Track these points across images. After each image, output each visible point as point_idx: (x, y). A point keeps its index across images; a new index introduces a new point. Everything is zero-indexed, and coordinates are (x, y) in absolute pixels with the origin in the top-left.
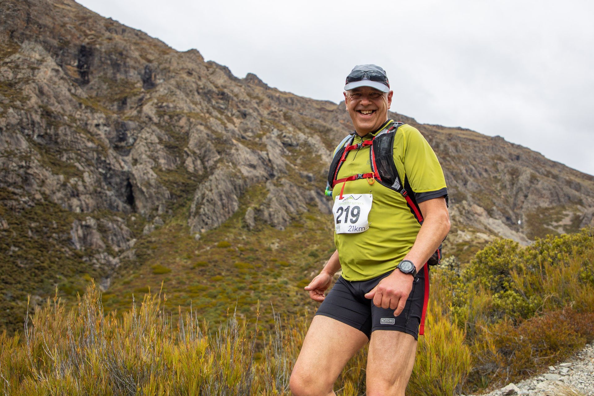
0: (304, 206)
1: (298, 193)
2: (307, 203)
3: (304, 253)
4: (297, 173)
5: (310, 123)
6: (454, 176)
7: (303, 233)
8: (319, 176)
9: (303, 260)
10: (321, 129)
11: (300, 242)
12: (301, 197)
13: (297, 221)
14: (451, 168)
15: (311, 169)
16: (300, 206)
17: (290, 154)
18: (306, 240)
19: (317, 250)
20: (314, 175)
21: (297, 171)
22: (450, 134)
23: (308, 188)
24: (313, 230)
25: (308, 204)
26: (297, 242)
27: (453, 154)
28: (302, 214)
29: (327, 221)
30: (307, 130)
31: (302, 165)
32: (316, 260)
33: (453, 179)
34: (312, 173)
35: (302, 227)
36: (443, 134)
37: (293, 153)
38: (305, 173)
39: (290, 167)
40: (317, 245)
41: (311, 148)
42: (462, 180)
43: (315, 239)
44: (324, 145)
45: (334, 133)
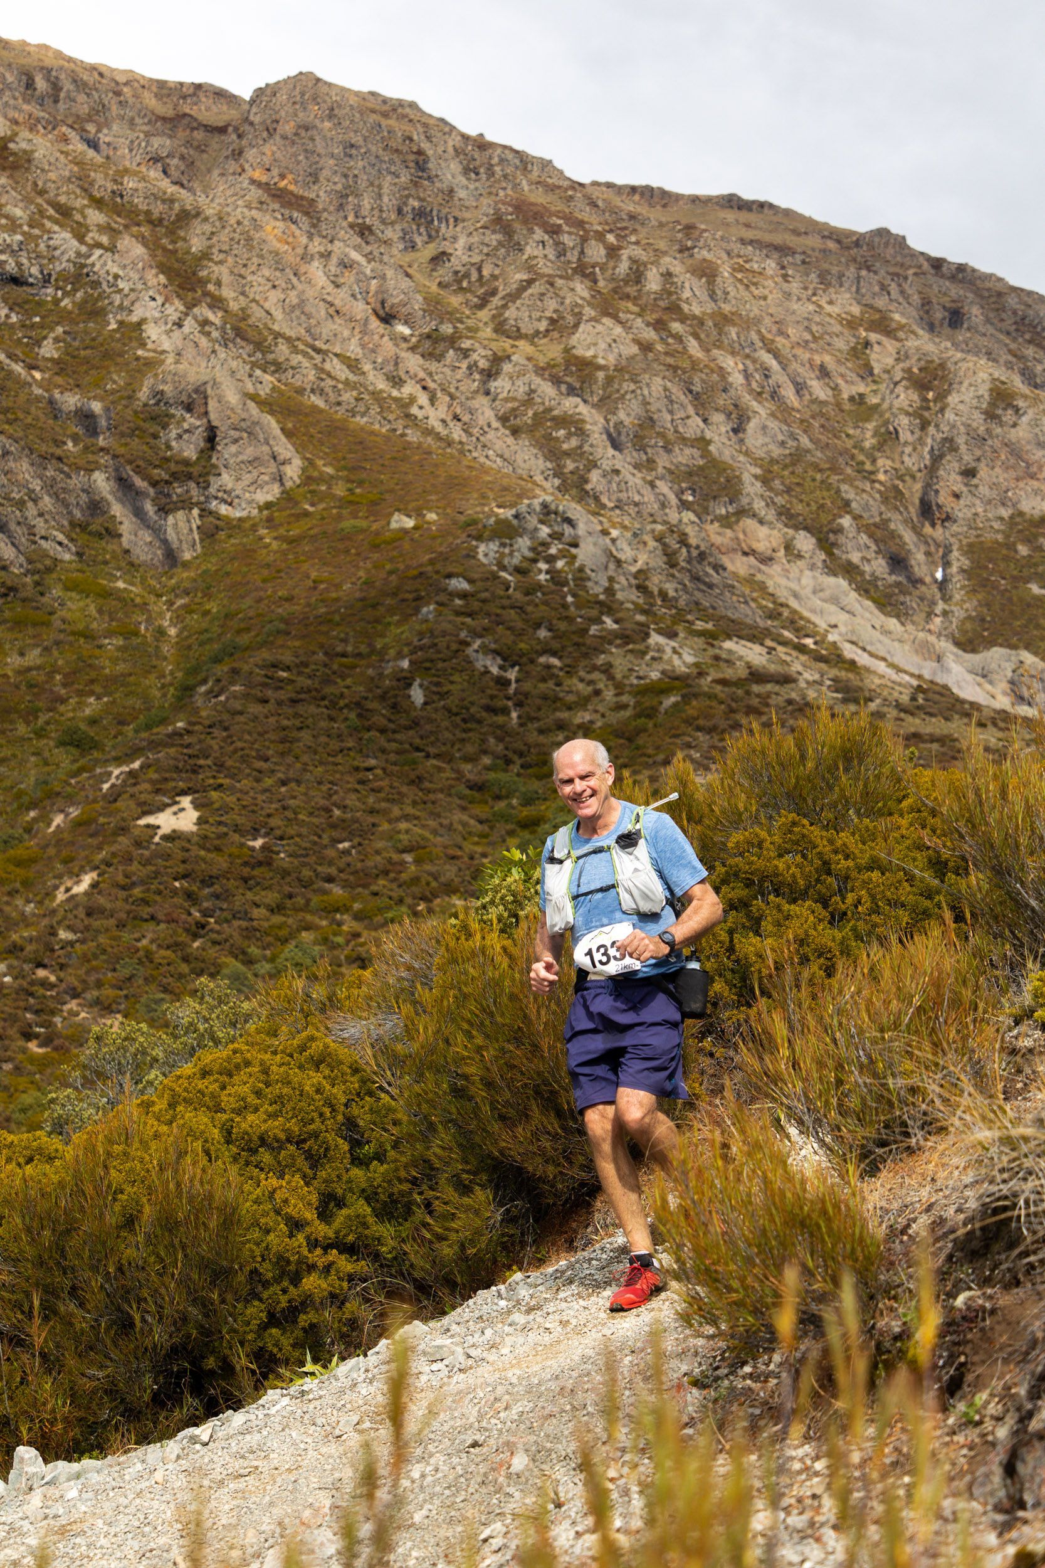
0: (61, 537)
1: (37, 485)
2: (72, 524)
3: (40, 734)
4: (38, 399)
5: (110, 186)
6: (697, 397)
7: (46, 649)
8: (129, 411)
9: (33, 759)
10: (158, 209)
11: (31, 686)
12: (47, 501)
13: (24, 600)
14: (686, 364)
15: (97, 385)
16: (42, 538)
17: (14, 318)
18: (58, 677)
19: (93, 721)
20: (107, 409)
21: (38, 391)
22: (689, 228)
23: (81, 462)
24: (88, 635)
25: (78, 527)
26: (17, 687)
27: (697, 310)
28: (49, 570)
29: (153, 598)
30: (95, 217)
31: (60, 367)
32: (82, 762)
33: (691, 410)
34: (102, 399)
35: (47, 624)
36: (661, 225)
37: (29, 314)
38: (71, 401)
39: (10, 373)
40: (98, 698)
41: (101, 297)
42: (729, 415)
43: (93, 674)
44: (162, 278)
45: (208, 228)
